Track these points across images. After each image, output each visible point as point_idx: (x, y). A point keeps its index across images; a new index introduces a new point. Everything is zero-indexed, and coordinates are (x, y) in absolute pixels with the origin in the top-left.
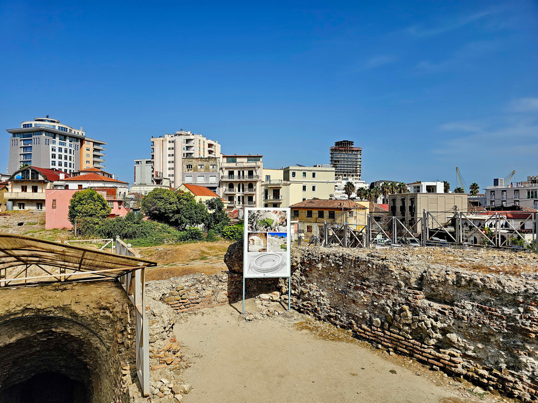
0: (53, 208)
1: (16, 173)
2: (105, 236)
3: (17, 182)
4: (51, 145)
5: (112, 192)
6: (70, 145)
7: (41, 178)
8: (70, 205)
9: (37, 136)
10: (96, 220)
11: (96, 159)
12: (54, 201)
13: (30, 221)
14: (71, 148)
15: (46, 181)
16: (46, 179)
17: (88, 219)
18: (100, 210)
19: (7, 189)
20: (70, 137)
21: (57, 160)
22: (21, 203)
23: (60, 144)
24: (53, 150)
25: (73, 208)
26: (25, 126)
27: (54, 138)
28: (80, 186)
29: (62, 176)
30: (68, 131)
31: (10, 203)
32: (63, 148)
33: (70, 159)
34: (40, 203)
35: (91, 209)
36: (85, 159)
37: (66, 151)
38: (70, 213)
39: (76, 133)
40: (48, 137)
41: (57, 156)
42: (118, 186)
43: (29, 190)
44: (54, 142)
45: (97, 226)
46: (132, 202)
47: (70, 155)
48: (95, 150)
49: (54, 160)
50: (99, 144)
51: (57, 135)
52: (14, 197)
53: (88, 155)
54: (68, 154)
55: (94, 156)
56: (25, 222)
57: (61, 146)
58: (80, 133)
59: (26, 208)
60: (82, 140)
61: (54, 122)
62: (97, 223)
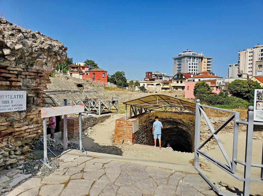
0: (188, 89)
1: (175, 76)
2: (208, 102)
3: (175, 79)
4: (189, 62)
5: (213, 82)
6: (197, 61)
7: (184, 77)
8: (194, 88)
9: (183, 59)
10: (205, 95)
11: (208, 66)
12: (188, 87)
13: (179, 95)
14: (197, 63)
15: (185, 78)
16: (186, 78)
17: (201, 95)
18: (207, 91)
19: (172, 82)
20: (197, 57)
21: (191, 69)
22: (176, 88)
23: (193, 61)
24: (189, 64)
25: (195, 90)
26: (179, 55)
27: (190, 59)
28: (199, 80)
29: (192, 76)
30: (196, 55)
31: (173, 88)
32: (194, 63)
33: (197, 68)
34: (183, 88)
35: (203, 90)
36: (203, 67)
37: (195, 64)
38: (194, 92)
39: (200, 55)
40: (187, 59)
41: (191, 67)
42: (217, 79)
43: (179, 82)
44: (190, 61)
45: (205, 98)
46: (223, 87)
47: (197, 66)
48: (208, 62)
49: (190, 69)
50: (210, 59)
51: (191, 57)
52: (174, 85)
53: (205, 65)
54: (196, 66)
55: (208, 65)
56: (178, 95)
57: (193, 62)
58: (201, 55)
59: (178, 90)
60: (202, 58)
61: (190, 52)
62: (205, 97)
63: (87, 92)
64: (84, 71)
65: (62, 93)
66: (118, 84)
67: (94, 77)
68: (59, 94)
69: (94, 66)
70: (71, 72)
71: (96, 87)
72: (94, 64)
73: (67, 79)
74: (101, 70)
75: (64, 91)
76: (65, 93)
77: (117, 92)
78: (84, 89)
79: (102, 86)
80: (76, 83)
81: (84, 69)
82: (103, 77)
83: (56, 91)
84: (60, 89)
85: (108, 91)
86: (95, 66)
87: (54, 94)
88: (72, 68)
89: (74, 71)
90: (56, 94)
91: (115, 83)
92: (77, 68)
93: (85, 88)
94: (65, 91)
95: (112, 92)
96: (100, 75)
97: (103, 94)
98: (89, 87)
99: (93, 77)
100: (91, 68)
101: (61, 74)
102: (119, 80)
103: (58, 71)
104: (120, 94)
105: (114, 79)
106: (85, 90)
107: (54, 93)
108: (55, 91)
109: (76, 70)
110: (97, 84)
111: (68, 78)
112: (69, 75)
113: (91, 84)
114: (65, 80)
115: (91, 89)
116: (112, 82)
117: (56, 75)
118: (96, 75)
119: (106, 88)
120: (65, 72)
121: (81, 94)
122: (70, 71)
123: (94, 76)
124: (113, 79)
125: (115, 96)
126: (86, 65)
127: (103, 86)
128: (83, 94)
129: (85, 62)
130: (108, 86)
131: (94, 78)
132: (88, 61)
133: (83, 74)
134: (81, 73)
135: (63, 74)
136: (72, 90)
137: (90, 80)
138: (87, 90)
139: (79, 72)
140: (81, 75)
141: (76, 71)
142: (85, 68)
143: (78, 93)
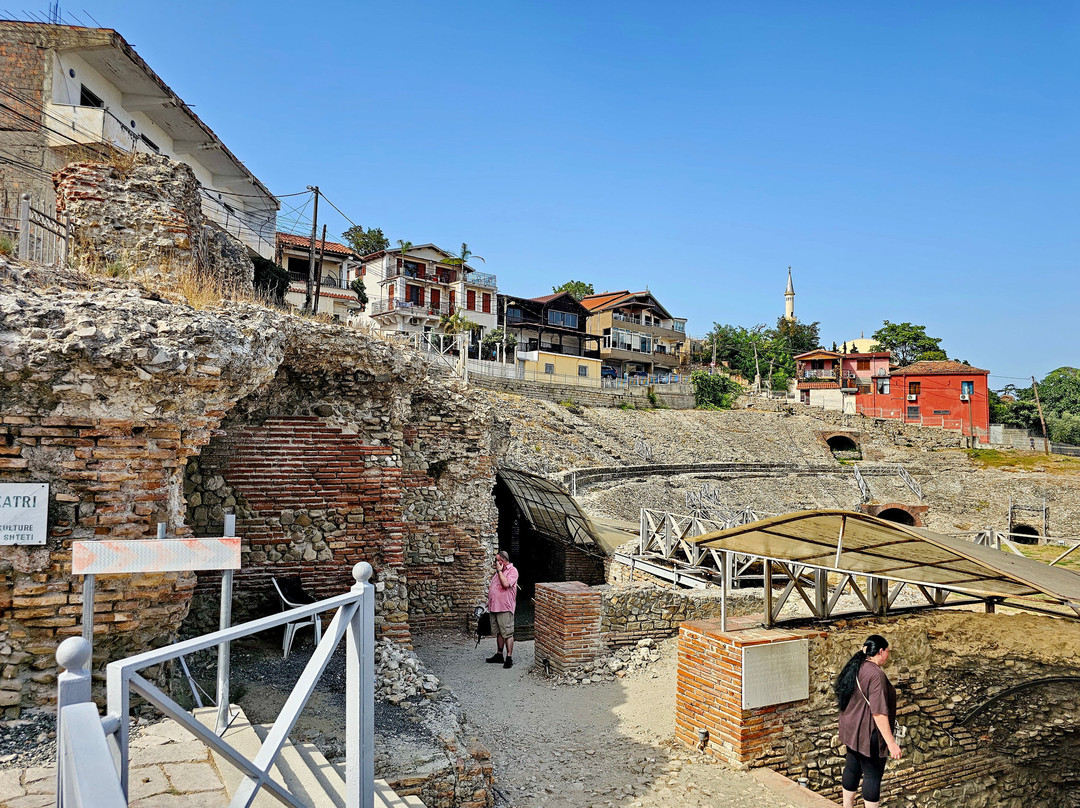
63: (875, 472)
64: (864, 376)
65: (756, 476)
66: (1055, 434)
67: (916, 402)
68: (745, 477)
69: (924, 349)
70: (806, 386)
71: (924, 450)
72: (921, 342)
73: (784, 413)
74: (950, 367)
75: (765, 466)
76: (772, 474)
77: (1044, 476)
78: (861, 459)
79: (959, 444)
80: (824, 433)
81: (868, 368)
82: (965, 402)
83: (733, 465)
84: (751, 459)
85: (992, 473)
86: (931, 348)
87: (720, 478)
88: (813, 368)
89: (818, 380)
90: (731, 478)
91: (1037, 428)
92: (833, 367)
93: (864, 455)
94: (772, 466)
95: (1014, 475)
96: (949, 392)
97: (957, 488)
98: (887, 451)
99: (911, 402)
100: (909, 358)
101: (764, 394)
102: (1066, 414)
103: (751, 383)
104: (1063, 489)
105: (1031, 408)
106: (864, 464)
107: (723, 474)
108: (729, 465)
109: (827, 373)
110: (928, 436)
111: (790, 412)
112: (797, 399)
113: (900, 434)
114: (775, 418)
115: (895, 458)
116: (1019, 426)
117: (742, 401)
118: (923, 394)
119: (977, 455)
120: (780, 387)
121: (841, 482)
122: (799, 382)
123: (914, 397)
124: (1023, 407)
125: (1028, 498)
126: (884, 349)
127: (963, 444)
128: (851, 481)
129: (875, 337)
130: (989, 447)
131: (914, 405)
132: (893, 329)
133: (860, 391)
134: (851, 386)
135: (771, 396)
136: (802, 464)
137: (894, 416)
138: (873, 464)
139: (845, 381)
140: (852, 394)
141: (831, 377)
142: (872, 364)
143: (830, 477)
